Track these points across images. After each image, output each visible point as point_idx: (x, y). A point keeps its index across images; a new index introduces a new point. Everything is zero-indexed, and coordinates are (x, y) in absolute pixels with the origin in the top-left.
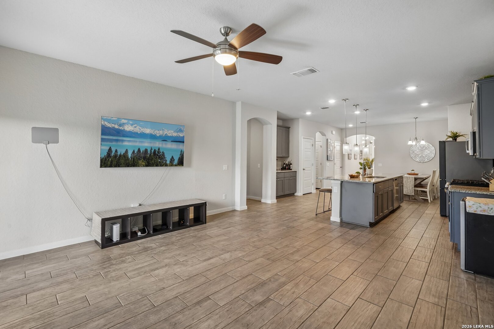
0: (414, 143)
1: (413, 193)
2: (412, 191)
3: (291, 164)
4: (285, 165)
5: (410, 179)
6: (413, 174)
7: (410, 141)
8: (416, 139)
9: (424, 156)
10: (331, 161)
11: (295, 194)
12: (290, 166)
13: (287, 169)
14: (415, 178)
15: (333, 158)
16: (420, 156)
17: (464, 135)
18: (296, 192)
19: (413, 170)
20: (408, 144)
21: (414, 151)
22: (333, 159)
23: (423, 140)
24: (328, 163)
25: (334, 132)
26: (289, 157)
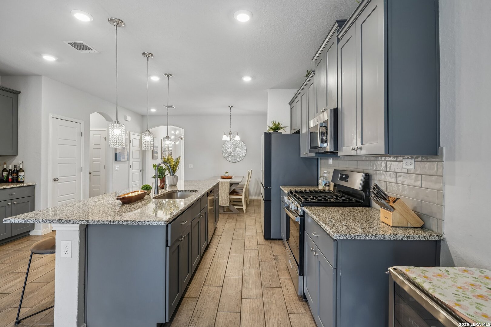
0: (228, 139)
1: (228, 203)
2: (228, 201)
3: (21, 170)
4: (5, 174)
5: (225, 185)
6: (227, 178)
7: (225, 135)
8: (231, 133)
9: (236, 155)
10: (123, 162)
11: (32, 233)
12: (18, 174)
13: (10, 181)
14: (230, 183)
15: (126, 157)
16: (232, 154)
17: (284, 127)
18: (34, 230)
19: (227, 173)
20: (222, 139)
21: (226, 149)
22: (126, 159)
23: (238, 135)
24: (118, 166)
25: (129, 118)
26: (17, 155)
